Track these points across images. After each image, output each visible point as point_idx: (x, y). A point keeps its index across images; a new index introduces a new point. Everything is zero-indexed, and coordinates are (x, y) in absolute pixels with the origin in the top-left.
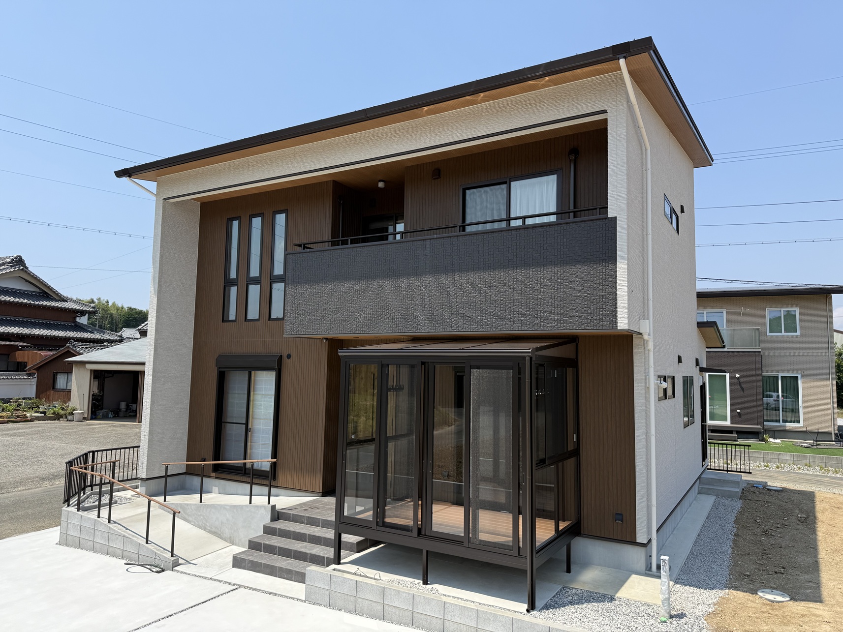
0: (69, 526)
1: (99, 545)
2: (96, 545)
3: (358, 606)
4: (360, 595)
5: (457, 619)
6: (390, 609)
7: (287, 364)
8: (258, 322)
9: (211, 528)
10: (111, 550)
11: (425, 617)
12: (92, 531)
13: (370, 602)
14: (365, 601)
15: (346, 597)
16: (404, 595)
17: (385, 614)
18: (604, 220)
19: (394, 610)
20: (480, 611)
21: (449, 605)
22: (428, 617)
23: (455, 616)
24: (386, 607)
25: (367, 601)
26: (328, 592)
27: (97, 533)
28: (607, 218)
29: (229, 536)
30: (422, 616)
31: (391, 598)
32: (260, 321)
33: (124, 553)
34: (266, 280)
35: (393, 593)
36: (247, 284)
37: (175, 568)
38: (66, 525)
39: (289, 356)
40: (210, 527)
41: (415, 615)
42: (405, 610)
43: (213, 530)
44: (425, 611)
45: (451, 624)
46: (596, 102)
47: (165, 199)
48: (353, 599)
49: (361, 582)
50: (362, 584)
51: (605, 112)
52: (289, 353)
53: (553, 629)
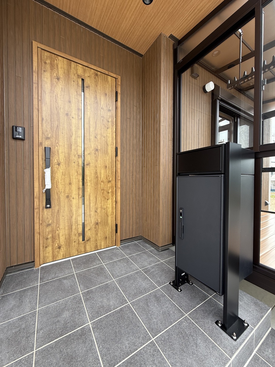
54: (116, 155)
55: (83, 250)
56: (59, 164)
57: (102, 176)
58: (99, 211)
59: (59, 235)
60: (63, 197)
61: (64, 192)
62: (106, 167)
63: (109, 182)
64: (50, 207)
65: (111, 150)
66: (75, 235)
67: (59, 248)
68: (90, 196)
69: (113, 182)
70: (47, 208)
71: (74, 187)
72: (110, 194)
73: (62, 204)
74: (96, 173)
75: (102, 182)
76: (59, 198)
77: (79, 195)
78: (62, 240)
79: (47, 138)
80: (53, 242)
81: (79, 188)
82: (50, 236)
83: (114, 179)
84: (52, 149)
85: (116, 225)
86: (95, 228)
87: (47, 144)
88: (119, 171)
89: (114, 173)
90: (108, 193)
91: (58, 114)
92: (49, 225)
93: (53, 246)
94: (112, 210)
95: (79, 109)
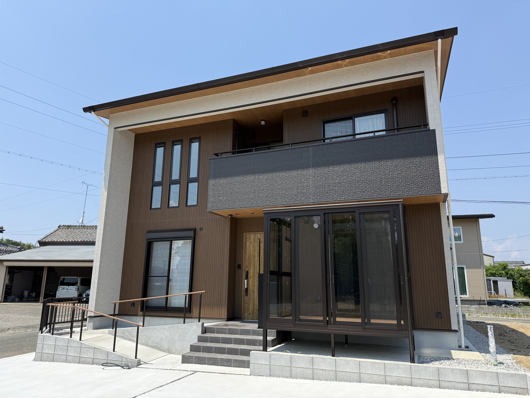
0: (45, 346)
1: (71, 357)
2: (68, 358)
3: (292, 373)
4: (294, 365)
5: (370, 372)
6: (319, 371)
7: (200, 234)
8: (178, 208)
9: (153, 344)
10: (82, 360)
11: (346, 373)
12: (66, 348)
13: (302, 369)
14: (298, 368)
15: (283, 368)
16: (329, 360)
17: (315, 376)
18: (428, 131)
19: (321, 372)
21: (363, 363)
22: (348, 373)
23: (368, 369)
24: (315, 371)
25: (300, 369)
26: (269, 367)
27: (70, 348)
28: (429, 130)
29: (167, 348)
30: (343, 373)
31: (318, 364)
32: (180, 208)
33: (94, 360)
34: (184, 181)
35: (320, 360)
36: (170, 184)
37: (139, 366)
38: (41, 346)
39: (201, 229)
40: (151, 343)
41: (338, 373)
42: (329, 371)
43: (154, 345)
44: (345, 369)
45: (366, 375)
46: (417, 67)
47: (115, 128)
48: (288, 369)
51: (423, 72)
52: (202, 227)
53: (441, 368)
56: (250, 278)
59: (250, 308)
60: (251, 292)
61: (252, 290)
64: (247, 296)
66: (256, 310)
67: (250, 314)
71: (255, 288)
73: (251, 295)
77: (257, 291)
78: (251, 310)
79: (247, 267)
80: (248, 311)
81: (257, 288)
82: (247, 308)
84: (249, 272)
87: (247, 269)
91: (251, 256)
92: (246, 303)
93: (248, 313)
95: (258, 253)
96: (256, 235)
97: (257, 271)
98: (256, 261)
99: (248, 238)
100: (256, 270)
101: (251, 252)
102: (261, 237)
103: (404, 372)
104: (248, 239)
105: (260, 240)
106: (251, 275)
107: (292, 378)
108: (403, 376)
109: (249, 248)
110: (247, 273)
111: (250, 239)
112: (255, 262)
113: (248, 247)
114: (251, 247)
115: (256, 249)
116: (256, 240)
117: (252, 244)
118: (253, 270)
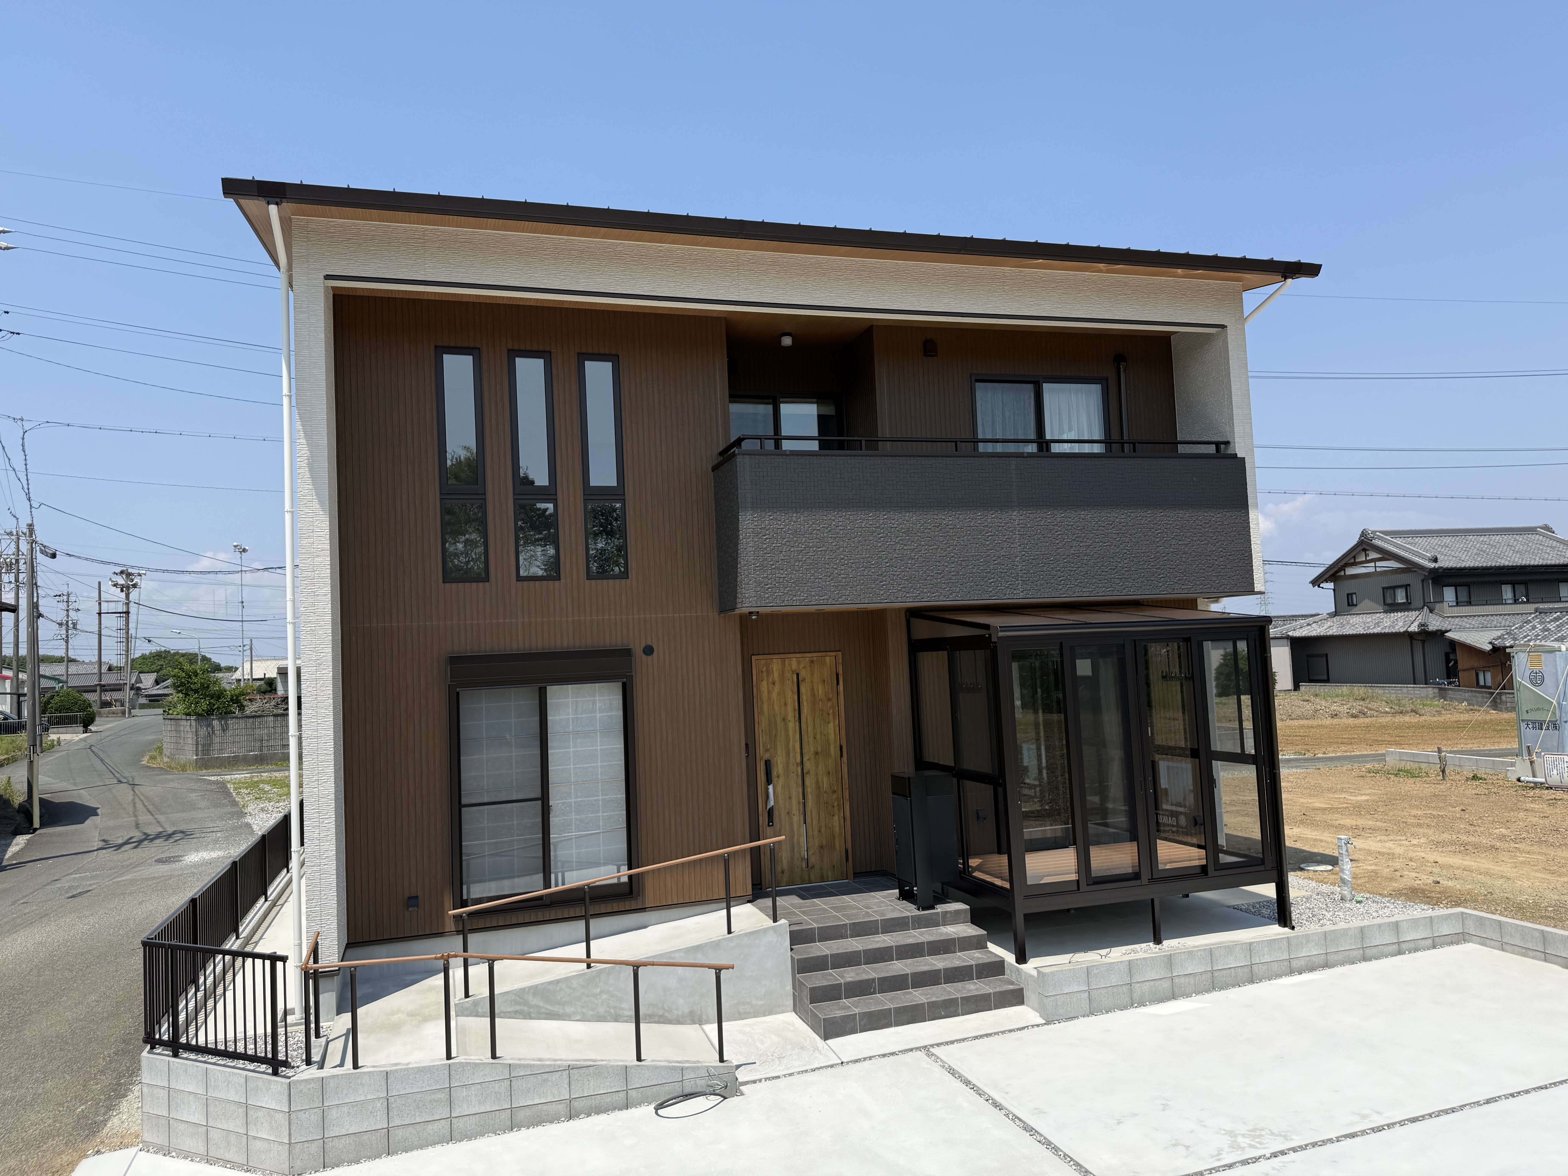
1: (473, 1119)
2: (460, 1124)
3: (1135, 995)
4: (1136, 978)
5: (1267, 958)
6: (1182, 980)
8: (557, 583)
10: (524, 1114)
11: (1228, 972)
13: (1152, 983)
14: (1145, 984)
15: (1115, 990)
16: (1199, 954)
17: (1176, 990)
18: (1231, 460)
20: (1291, 937)
21: (1255, 945)
23: (1263, 956)
24: (1176, 980)
25: (1147, 983)
26: (1086, 995)
27: (460, 1094)
28: (1235, 456)
30: (1225, 972)
31: (1181, 966)
35: (1183, 958)
38: (317, 1118)
39: (649, 650)
41: (1216, 974)
42: (1201, 973)
44: (1227, 964)
45: (1260, 966)
47: (328, 277)
48: (1124, 989)
49: (1137, 960)
50: (1139, 962)
51: (1223, 327)
52: (649, 643)
53: (1364, 927)
54: (841, 756)
55: (807, 879)
56: (778, 777)
57: (825, 786)
58: (823, 830)
59: (781, 857)
60: (783, 814)
61: (786, 809)
62: (829, 773)
63: (834, 792)
64: (772, 825)
65: (834, 750)
66: (798, 859)
68: (811, 811)
69: (840, 792)
70: (769, 826)
71: (794, 802)
72: (836, 809)
73: (785, 824)
74: (817, 782)
75: (825, 792)
76: (780, 815)
77: (799, 811)
78: (785, 862)
79: (767, 750)
80: (777, 865)
81: (799, 803)
83: (840, 788)
84: (772, 761)
85: (847, 851)
86: (820, 852)
87: (767, 756)
88: (846, 776)
89: (840, 780)
90: (834, 807)
91: (775, 720)
93: (777, 870)
94: (840, 829)
95: (795, 710)
96: (787, 663)
97: (795, 758)
98: (791, 733)
99: (764, 669)
100: (791, 755)
101: (776, 708)
102: (801, 667)
103: (1316, 947)
104: (765, 674)
105: (798, 675)
106: (778, 768)
107: (1136, 1005)
108: (1315, 953)
109: (769, 698)
110: (768, 764)
111: (769, 672)
112: (787, 735)
113: (765, 695)
114: (774, 695)
115: (789, 701)
116: (788, 675)
117: (777, 686)
118: (784, 755)
